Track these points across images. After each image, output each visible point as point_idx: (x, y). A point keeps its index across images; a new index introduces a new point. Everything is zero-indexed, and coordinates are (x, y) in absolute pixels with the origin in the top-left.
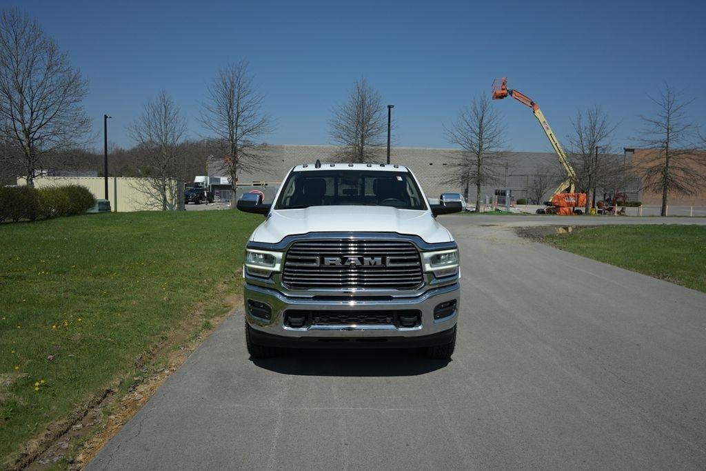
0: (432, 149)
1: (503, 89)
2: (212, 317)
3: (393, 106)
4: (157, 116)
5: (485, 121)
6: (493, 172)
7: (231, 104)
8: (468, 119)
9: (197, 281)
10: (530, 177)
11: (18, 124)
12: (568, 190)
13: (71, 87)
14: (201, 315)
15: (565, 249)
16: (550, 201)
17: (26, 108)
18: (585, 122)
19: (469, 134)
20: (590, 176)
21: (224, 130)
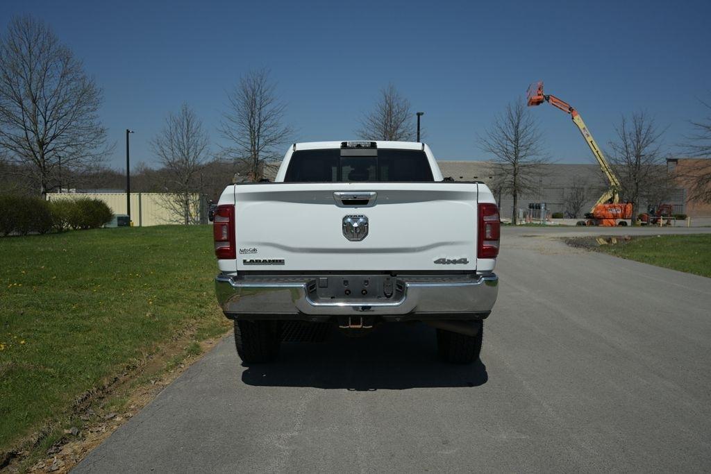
0: (463, 161)
1: (539, 95)
2: (204, 339)
3: (423, 113)
4: (179, 130)
5: (521, 128)
6: (530, 181)
7: (252, 113)
8: (503, 125)
9: (195, 294)
10: (566, 190)
11: (31, 135)
12: (611, 201)
13: (86, 96)
14: (192, 336)
15: (629, 258)
16: (592, 212)
17: (40, 118)
18: (630, 128)
19: (504, 141)
20: (637, 184)
21: (246, 140)
